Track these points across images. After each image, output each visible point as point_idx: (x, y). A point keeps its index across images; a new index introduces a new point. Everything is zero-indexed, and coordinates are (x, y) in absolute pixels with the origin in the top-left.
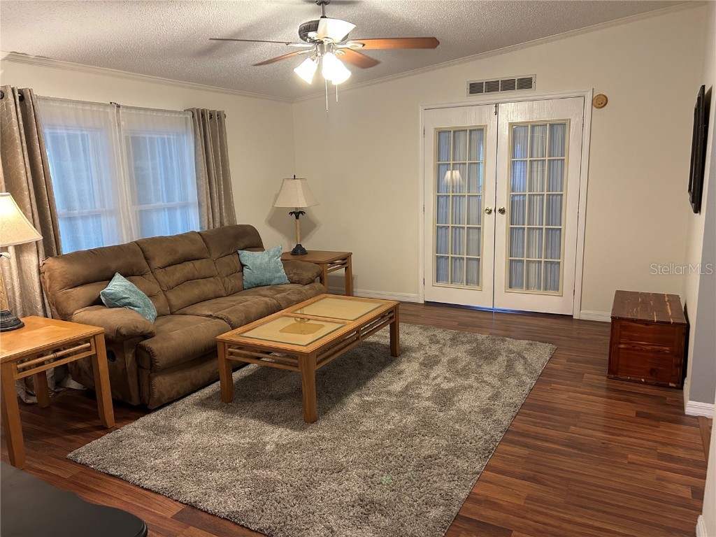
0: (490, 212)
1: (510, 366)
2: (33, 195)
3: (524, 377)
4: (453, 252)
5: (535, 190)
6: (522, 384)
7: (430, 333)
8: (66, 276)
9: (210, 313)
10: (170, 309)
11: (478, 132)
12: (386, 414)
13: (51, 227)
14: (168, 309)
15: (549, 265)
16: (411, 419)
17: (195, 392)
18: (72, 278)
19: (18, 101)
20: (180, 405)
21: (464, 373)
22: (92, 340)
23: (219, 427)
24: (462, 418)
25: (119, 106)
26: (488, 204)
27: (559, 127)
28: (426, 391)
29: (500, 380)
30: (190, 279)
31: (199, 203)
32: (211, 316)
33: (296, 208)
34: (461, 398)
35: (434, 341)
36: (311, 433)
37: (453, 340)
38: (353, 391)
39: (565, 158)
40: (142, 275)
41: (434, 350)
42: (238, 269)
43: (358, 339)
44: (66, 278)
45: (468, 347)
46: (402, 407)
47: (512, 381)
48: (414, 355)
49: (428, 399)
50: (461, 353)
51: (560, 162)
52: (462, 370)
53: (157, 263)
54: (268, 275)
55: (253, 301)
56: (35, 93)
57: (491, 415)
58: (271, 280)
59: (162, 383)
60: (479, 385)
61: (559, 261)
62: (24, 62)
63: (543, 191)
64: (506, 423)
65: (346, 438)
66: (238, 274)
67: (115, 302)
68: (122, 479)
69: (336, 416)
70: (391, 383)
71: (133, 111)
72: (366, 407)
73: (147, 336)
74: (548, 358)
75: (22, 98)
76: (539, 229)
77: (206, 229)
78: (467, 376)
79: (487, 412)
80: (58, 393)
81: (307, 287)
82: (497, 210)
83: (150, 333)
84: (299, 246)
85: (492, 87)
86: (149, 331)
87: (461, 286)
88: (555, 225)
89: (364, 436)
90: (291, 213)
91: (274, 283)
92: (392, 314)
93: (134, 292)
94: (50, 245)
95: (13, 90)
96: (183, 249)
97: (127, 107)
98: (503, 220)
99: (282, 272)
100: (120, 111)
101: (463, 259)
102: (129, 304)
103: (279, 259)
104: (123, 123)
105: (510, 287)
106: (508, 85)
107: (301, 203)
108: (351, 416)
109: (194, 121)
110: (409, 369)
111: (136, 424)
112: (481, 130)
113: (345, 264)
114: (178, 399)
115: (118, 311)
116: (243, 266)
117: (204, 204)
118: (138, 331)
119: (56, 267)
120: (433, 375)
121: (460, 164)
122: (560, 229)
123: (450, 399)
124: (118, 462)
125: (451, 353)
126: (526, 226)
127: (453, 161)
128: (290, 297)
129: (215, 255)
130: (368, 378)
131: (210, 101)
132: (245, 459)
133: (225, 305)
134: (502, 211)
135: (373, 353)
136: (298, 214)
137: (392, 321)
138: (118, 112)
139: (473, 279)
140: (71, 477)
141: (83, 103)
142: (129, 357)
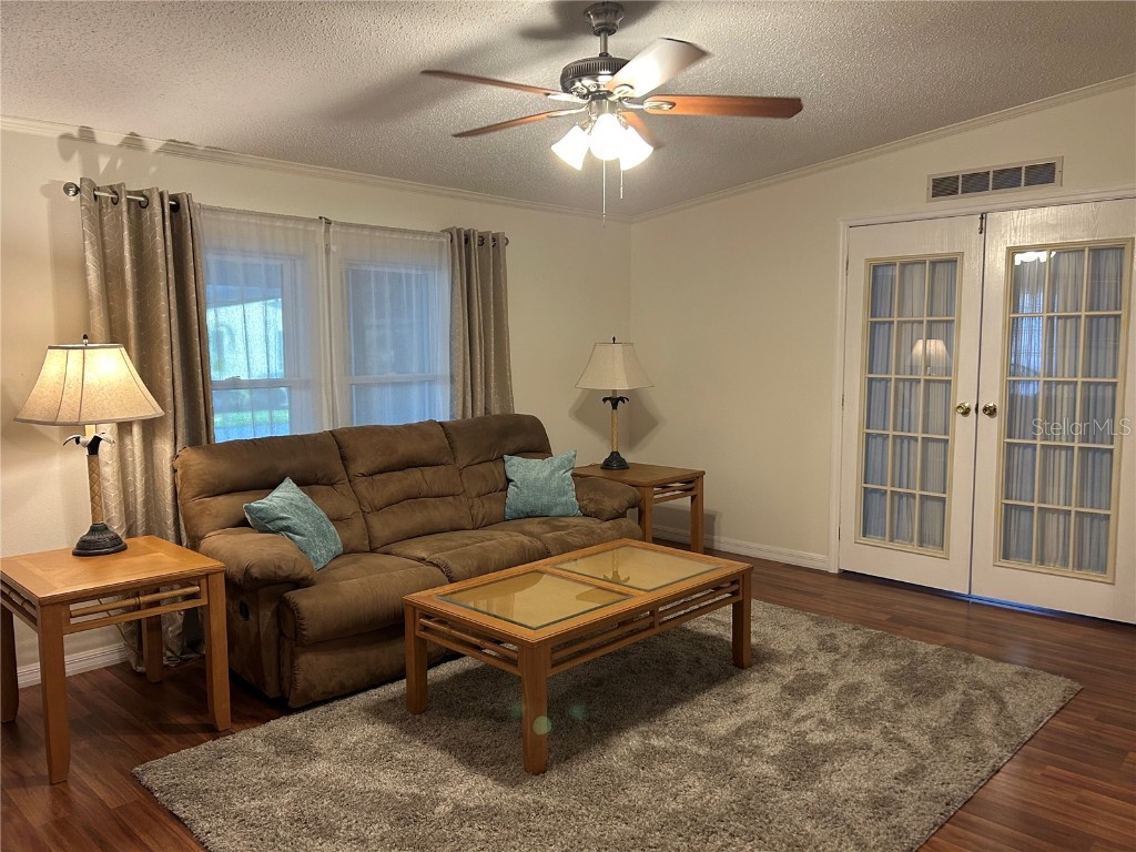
0: (966, 412)
1: (966, 713)
2: (176, 351)
3: (988, 742)
4: (897, 483)
5: (1060, 374)
6: (977, 756)
7: (824, 631)
8: (205, 477)
9: (424, 555)
10: (370, 542)
11: (946, 266)
12: (679, 778)
13: (202, 400)
14: (367, 542)
15: (1087, 521)
16: (724, 795)
17: (375, 687)
18: (211, 480)
19: (167, 211)
20: (341, 707)
21: (865, 718)
22: (204, 581)
23: (381, 757)
24: (825, 812)
25: (328, 222)
26: (964, 395)
27: (1111, 253)
28: (774, 743)
29: (935, 740)
30: (412, 497)
31: (452, 376)
32: (424, 559)
33: (614, 391)
34: (837, 768)
35: (827, 645)
36: (525, 795)
37: (864, 648)
38: (635, 724)
39: (1123, 313)
40: (332, 485)
41: (820, 664)
42: (501, 486)
43: (652, 626)
44: (205, 480)
45: (892, 665)
46: (717, 768)
47: (961, 747)
48: (778, 669)
49: (773, 759)
50: (872, 677)
51: (1112, 320)
52: (862, 710)
53: (359, 467)
54: (545, 499)
55: (503, 539)
56: (196, 200)
57: (889, 814)
58: (550, 508)
59: (313, 667)
60: (886, 745)
61: (1107, 512)
62: (188, 156)
63: (1075, 376)
64: (915, 836)
65: (582, 815)
66: (498, 494)
67: (264, 524)
68: (186, 826)
69: (583, 769)
70: (712, 719)
71: (352, 231)
72: (645, 757)
73: (300, 583)
74: (1055, 708)
75: (175, 209)
76: (1067, 448)
77: (459, 418)
78: (866, 724)
79: (881, 805)
80: (186, 660)
81: (607, 524)
82: (981, 408)
83: (303, 579)
84: (615, 456)
85: (975, 182)
86: (301, 576)
87: (909, 548)
88: (1102, 443)
89: (618, 817)
90: (605, 400)
91: (553, 513)
92: (735, 587)
93: (305, 511)
94: (197, 429)
95: (161, 195)
96: (405, 449)
97: (342, 224)
98: (992, 428)
99: (571, 496)
100: (331, 230)
101: (913, 496)
102: (287, 529)
103: (569, 474)
104: (333, 248)
105: (1006, 556)
106: (1007, 179)
107: (620, 384)
108: (610, 771)
109: (452, 247)
110: (758, 693)
111: (261, 730)
112: (951, 262)
113: (690, 490)
114: (344, 696)
115: (263, 539)
116: (509, 481)
117: (459, 378)
118: (281, 573)
119: (192, 463)
120: (802, 712)
121: (913, 322)
122: (1111, 451)
123: (815, 765)
124: (195, 795)
125: (853, 672)
126: (1039, 442)
127: (899, 316)
128: (569, 539)
129: (463, 459)
130: (674, 701)
131: (481, 217)
132: (391, 824)
133: (453, 544)
134: (991, 412)
135: (702, 655)
136: (615, 401)
137: (736, 599)
138: (327, 231)
139: (932, 537)
140: (118, 808)
141: (273, 216)
142: (266, 615)
